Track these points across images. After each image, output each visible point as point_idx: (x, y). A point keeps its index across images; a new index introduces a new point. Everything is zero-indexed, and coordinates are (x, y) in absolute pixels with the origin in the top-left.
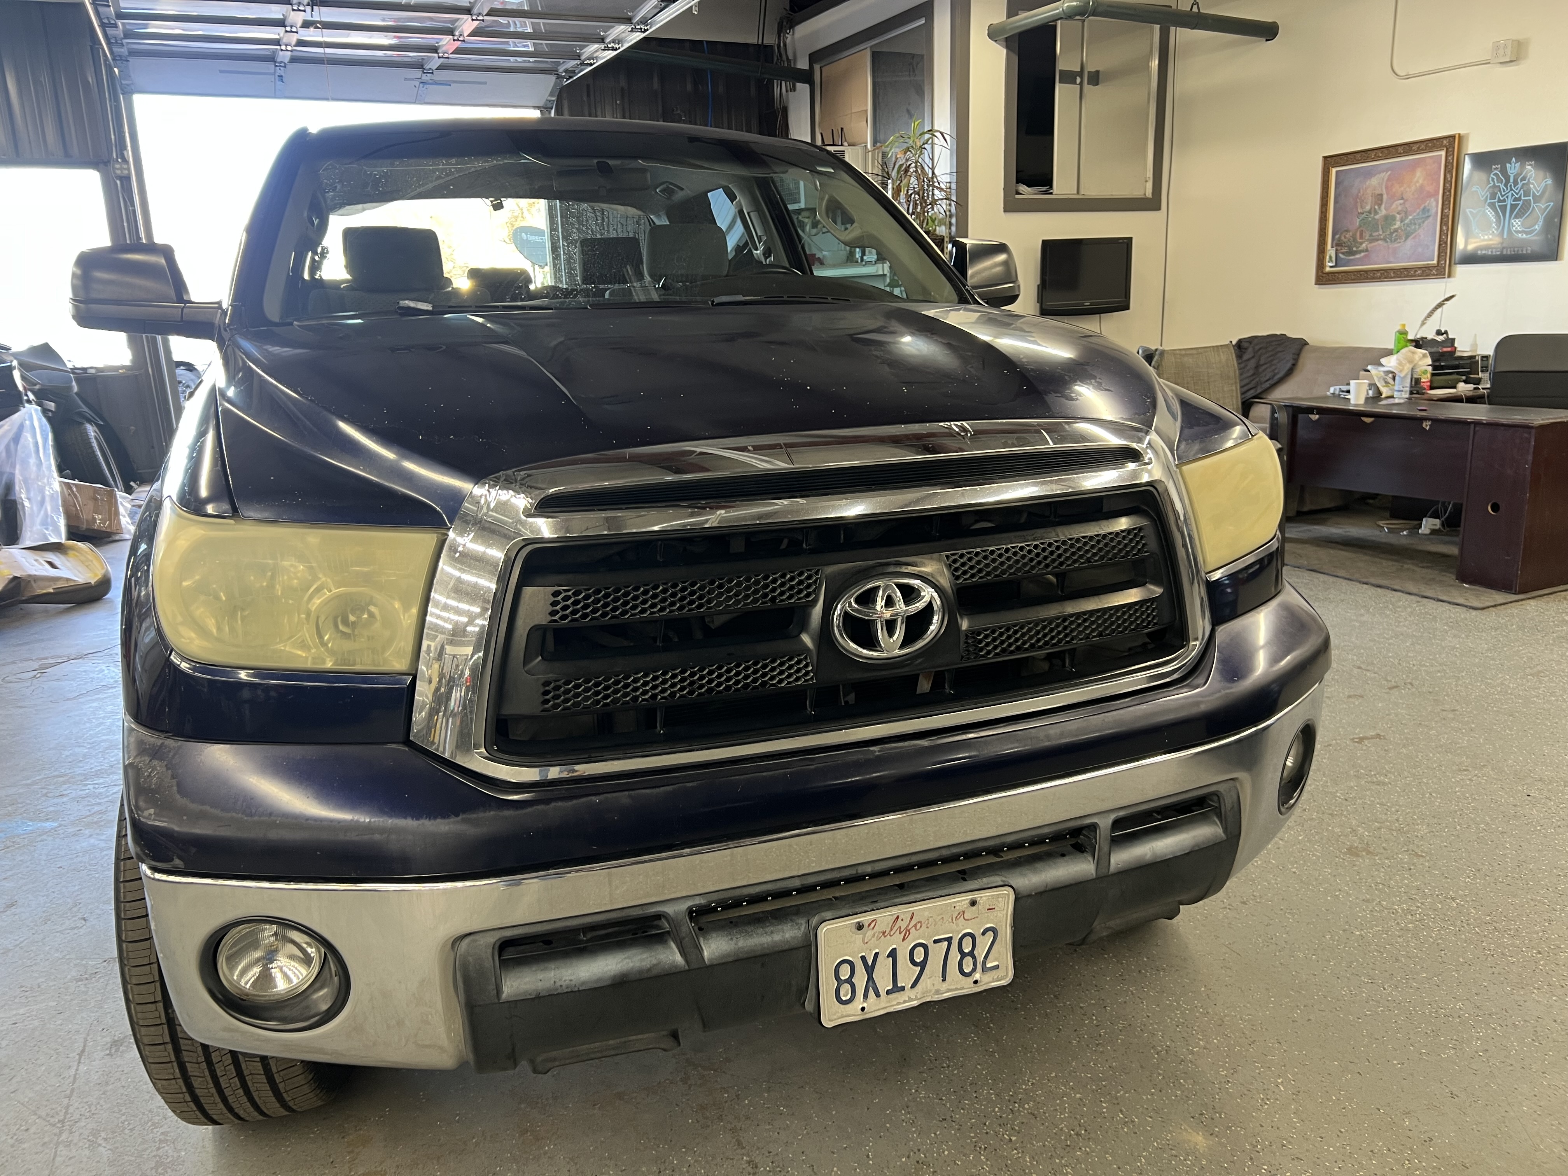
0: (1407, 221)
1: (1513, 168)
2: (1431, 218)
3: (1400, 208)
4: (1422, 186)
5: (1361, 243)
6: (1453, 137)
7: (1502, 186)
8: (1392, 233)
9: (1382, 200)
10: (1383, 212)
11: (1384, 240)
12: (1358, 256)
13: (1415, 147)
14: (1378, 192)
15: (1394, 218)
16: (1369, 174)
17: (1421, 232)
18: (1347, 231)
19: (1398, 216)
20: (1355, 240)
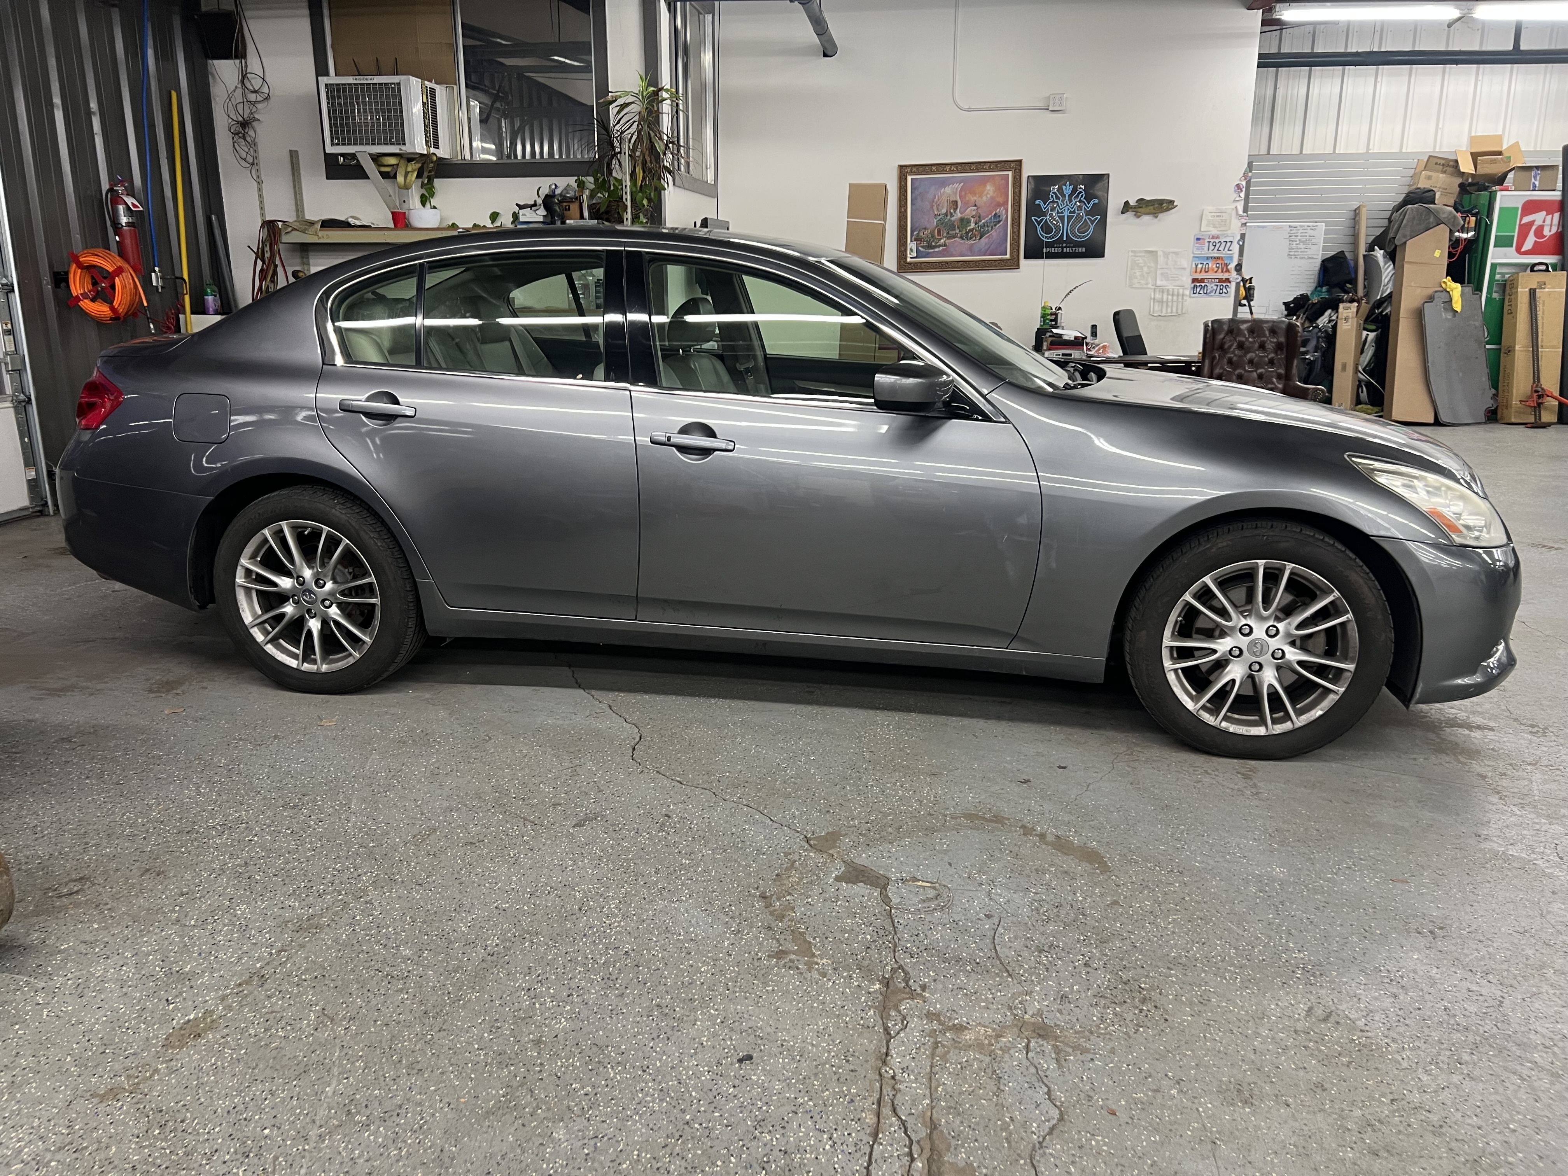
0: (981, 223)
2: (1002, 223)
3: (974, 213)
4: (992, 198)
5: (940, 239)
6: (1020, 161)
8: (967, 233)
9: (957, 206)
10: (958, 215)
11: (961, 238)
12: (937, 250)
13: (987, 166)
14: (952, 199)
15: (969, 222)
16: (944, 183)
17: (993, 233)
18: (925, 229)
19: (972, 220)
20: (933, 236)
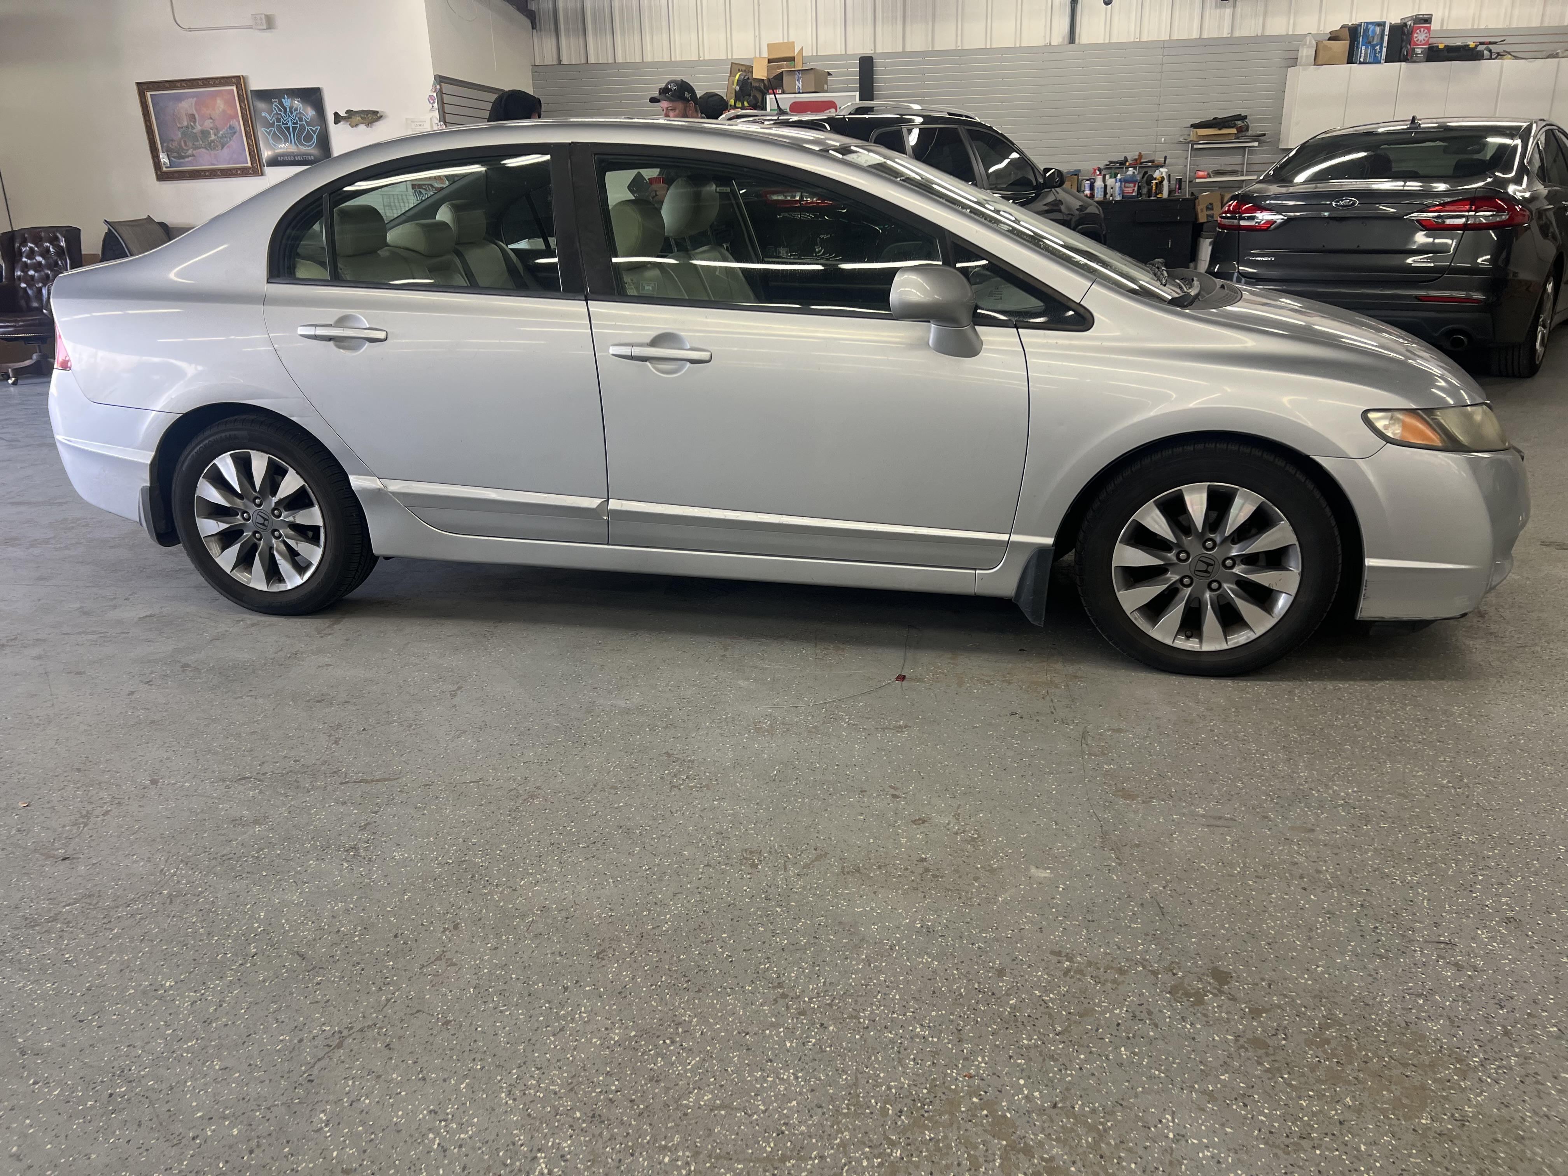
0: (220, 135)
1: (287, 102)
2: (237, 134)
3: (211, 125)
4: (224, 111)
5: (187, 150)
6: (239, 77)
7: (283, 114)
8: (210, 144)
9: (195, 118)
10: (198, 128)
11: (205, 148)
12: (187, 160)
13: (212, 82)
14: (190, 112)
15: (208, 133)
16: (179, 98)
17: (233, 143)
18: (173, 140)
19: (211, 131)
20: (181, 146)
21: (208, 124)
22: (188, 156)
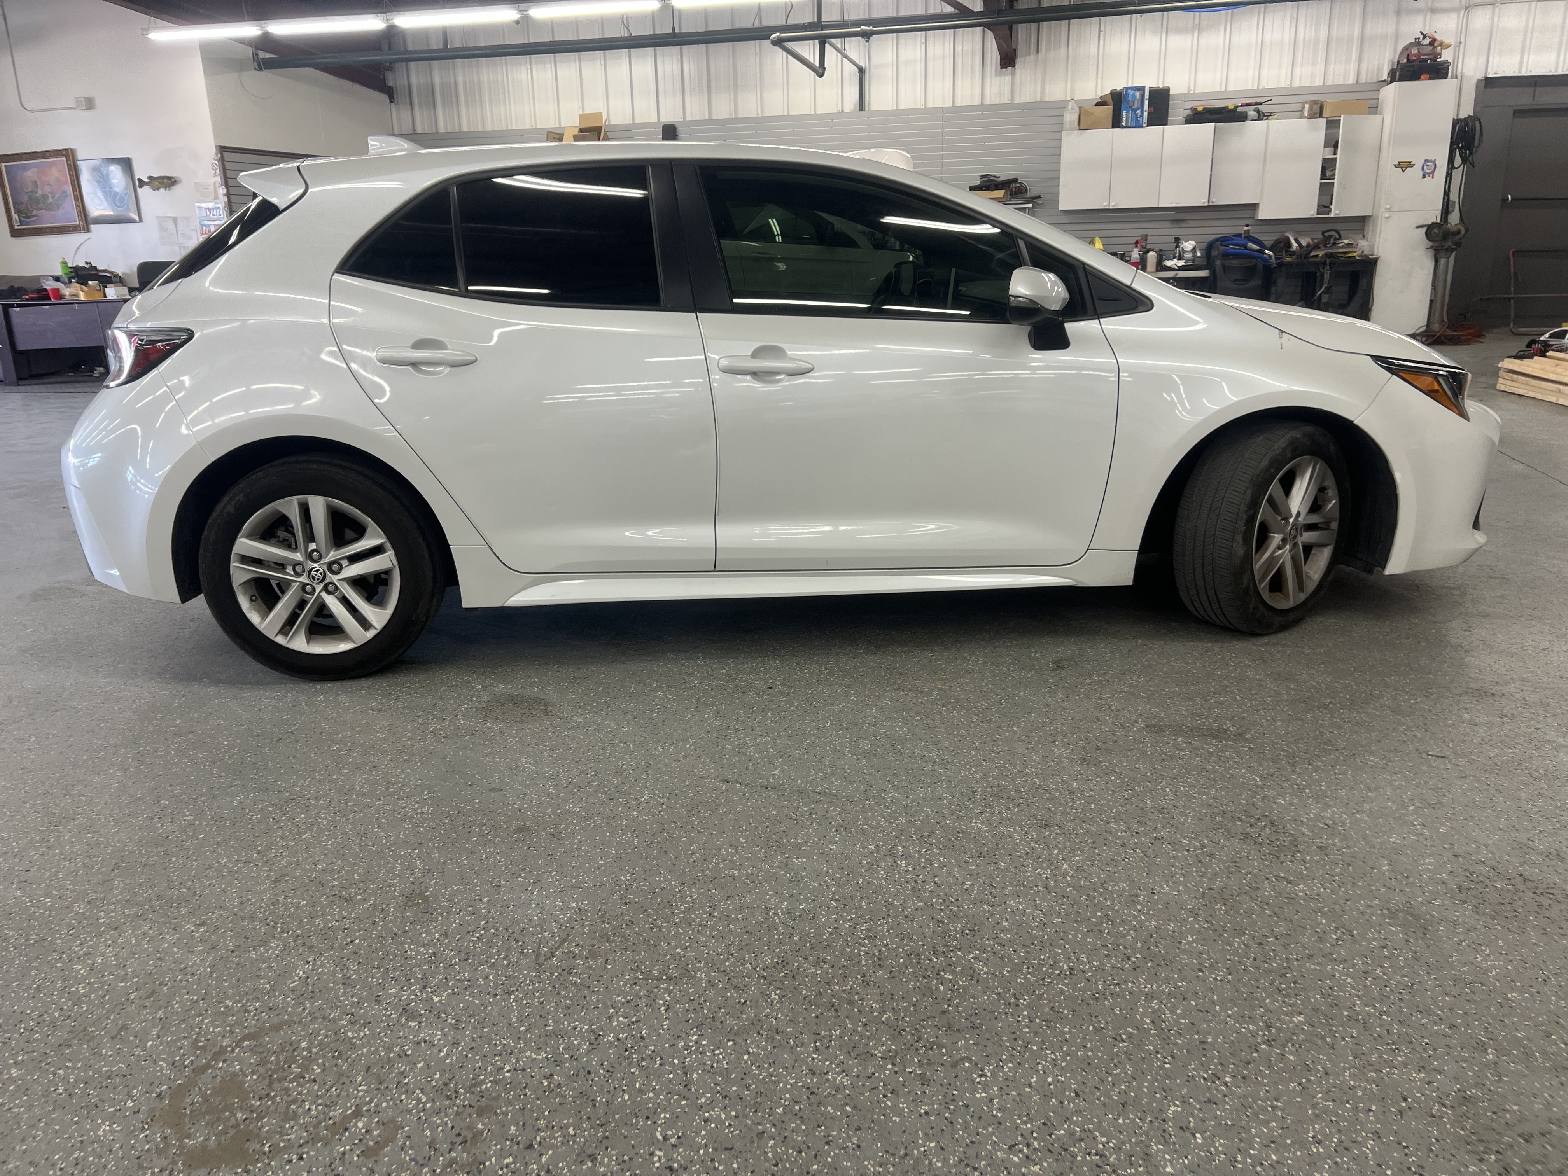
0: (55, 198)
1: (104, 170)
2: (69, 197)
3: (49, 190)
4: (58, 177)
5: (32, 211)
6: (66, 150)
7: (102, 180)
8: (49, 205)
9: (37, 185)
10: (40, 192)
11: (46, 209)
12: (33, 219)
14: (34, 179)
16: (25, 168)
17: (65, 204)
18: (22, 203)
20: (28, 208)
21: (47, 189)
22: (33, 216)
